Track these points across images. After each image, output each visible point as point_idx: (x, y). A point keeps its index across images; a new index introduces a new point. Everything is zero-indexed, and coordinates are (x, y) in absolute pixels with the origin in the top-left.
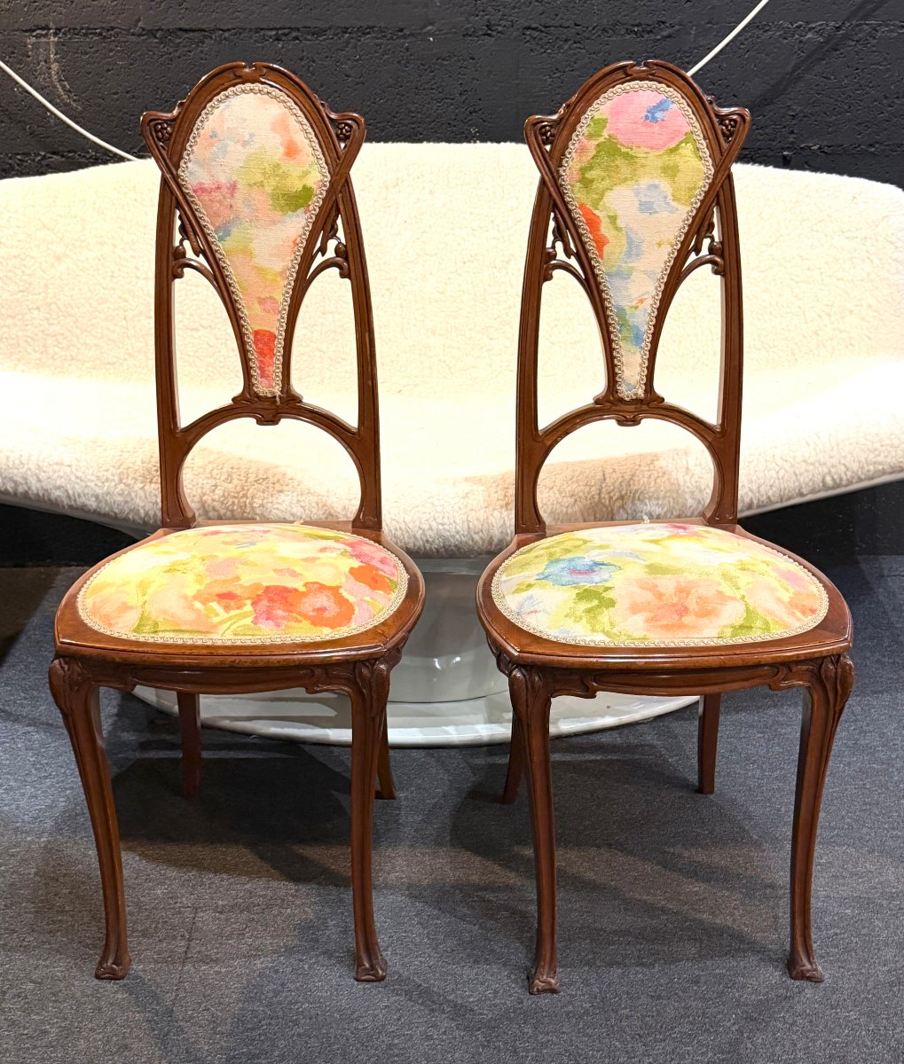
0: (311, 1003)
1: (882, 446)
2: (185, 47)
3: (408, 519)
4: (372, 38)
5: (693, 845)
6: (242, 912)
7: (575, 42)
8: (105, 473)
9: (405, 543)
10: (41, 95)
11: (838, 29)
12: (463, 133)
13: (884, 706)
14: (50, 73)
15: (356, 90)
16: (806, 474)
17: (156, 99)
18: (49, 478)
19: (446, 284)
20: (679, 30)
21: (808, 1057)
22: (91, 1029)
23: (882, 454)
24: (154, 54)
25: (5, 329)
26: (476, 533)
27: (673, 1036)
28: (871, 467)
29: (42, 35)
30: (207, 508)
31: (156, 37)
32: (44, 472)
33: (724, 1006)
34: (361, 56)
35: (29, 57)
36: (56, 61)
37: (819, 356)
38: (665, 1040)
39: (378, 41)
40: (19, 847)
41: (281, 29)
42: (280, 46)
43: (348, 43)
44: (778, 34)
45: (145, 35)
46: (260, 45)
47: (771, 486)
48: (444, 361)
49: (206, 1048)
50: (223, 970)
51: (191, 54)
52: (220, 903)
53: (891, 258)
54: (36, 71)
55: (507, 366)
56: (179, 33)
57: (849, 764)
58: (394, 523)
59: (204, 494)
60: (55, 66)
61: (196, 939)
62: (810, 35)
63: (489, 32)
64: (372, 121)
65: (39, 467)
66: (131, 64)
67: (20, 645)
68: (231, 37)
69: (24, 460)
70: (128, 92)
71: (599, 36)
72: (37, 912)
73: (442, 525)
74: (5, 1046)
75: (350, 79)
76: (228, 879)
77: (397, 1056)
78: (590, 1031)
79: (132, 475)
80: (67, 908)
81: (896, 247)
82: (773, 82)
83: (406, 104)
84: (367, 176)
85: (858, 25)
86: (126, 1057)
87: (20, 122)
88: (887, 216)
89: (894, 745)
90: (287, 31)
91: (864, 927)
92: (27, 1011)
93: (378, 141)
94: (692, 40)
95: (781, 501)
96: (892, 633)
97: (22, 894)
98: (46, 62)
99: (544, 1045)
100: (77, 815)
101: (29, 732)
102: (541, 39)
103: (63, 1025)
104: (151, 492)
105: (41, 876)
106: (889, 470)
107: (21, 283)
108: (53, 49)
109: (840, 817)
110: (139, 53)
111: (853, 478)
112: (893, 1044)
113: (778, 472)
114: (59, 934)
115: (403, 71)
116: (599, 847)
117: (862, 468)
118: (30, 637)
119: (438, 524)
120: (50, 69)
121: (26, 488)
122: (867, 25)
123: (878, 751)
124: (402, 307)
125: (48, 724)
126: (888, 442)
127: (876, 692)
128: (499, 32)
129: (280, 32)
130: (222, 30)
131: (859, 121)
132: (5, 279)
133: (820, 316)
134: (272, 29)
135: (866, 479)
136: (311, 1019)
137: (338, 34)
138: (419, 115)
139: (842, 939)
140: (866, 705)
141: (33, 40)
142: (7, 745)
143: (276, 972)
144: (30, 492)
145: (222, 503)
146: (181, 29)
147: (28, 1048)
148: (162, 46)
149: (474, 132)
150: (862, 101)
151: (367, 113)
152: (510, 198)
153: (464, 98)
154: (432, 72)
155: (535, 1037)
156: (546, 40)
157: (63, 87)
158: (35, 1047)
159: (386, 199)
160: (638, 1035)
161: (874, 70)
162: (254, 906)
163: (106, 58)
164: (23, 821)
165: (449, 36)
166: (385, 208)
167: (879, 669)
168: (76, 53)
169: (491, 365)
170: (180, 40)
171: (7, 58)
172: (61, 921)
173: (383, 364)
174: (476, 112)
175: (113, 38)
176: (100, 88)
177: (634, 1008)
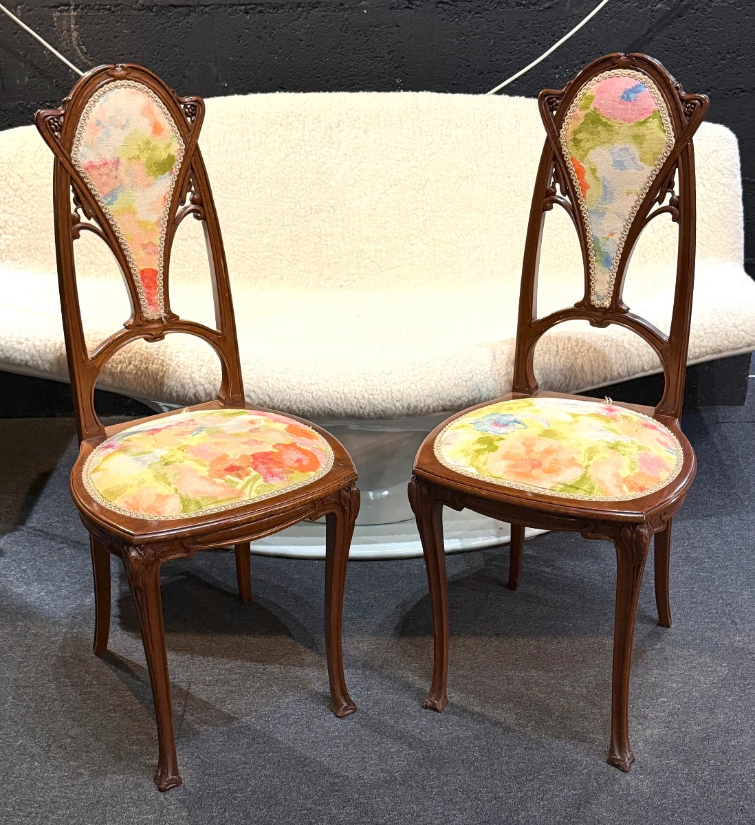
0: (274, 753)
1: (705, 333)
2: (175, 18)
3: (346, 391)
4: (320, 11)
5: (560, 635)
6: (223, 685)
7: (476, 13)
9: (344, 409)
10: (64, 56)
12: (390, 84)
13: (712, 527)
14: (71, 40)
15: (307, 51)
16: (647, 355)
17: (153, 59)
19: (377, 202)
20: (557, 3)
21: (638, 793)
23: (705, 340)
24: (151, 24)
25: (40, 241)
26: (397, 401)
27: (539, 777)
28: (697, 350)
29: (64, 10)
30: (195, 383)
31: (152, 11)
34: (311, 25)
35: (55, 27)
36: (75, 30)
37: (664, 258)
38: (533, 780)
39: (323, 13)
40: (57, 636)
41: (249, 4)
42: (248, 17)
43: (300, 15)
44: (635, 5)
45: (144, 9)
46: (232, 17)
47: (621, 365)
48: (376, 262)
49: (198, 785)
51: (180, 24)
52: (207, 678)
53: (719, 182)
54: (60, 38)
55: (425, 265)
56: (171, 8)
57: (682, 572)
58: (336, 394)
59: (193, 372)
60: (75, 34)
61: (190, 705)
62: (659, 6)
63: (410, 5)
64: (319, 75)
66: (134, 32)
68: (210, 11)
70: (131, 54)
71: (495, 7)
72: (72, 685)
73: (372, 395)
74: (51, 785)
75: (303, 43)
76: (213, 661)
78: (479, 773)
79: (138, 358)
80: (94, 682)
81: (723, 174)
82: (631, 42)
83: (347, 61)
84: (316, 119)
86: (139, 792)
87: (49, 77)
88: (716, 151)
89: (717, 557)
90: (253, 6)
91: (685, 697)
92: (67, 759)
93: (324, 91)
94: (568, 10)
95: (629, 375)
96: (722, 469)
97: (61, 672)
98: (68, 31)
99: (445, 783)
101: (62, 548)
102: (450, 11)
103: (93, 769)
105: (74, 659)
106: (711, 352)
108: (73, 21)
110: (139, 24)
112: (701, 783)
114: (88, 702)
115: (344, 36)
116: (490, 636)
118: (61, 473)
119: (369, 394)
120: (71, 36)
123: (704, 562)
124: (343, 220)
125: (76, 542)
126: (710, 330)
127: (706, 516)
128: (417, 6)
129: (248, 7)
130: (203, 6)
131: (699, 71)
132: (39, 202)
133: (664, 227)
134: (242, 5)
135: (692, 359)
136: (274, 764)
137: (293, 8)
138: (356, 70)
139: (669, 705)
140: (698, 526)
141: (58, 14)
142: (46, 558)
145: (206, 379)
146: (172, 5)
147: (68, 786)
148: (157, 18)
149: (398, 82)
150: (700, 56)
151: (315, 69)
152: (427, 135)
153: (391, 56)
154: (366, 36)
155: (438, 778)
156: (454, 11)
157: (81, 50)
158: (73, 785)
159: (330, 136)
160: (514, 776)
161: (710, 32)
162: (233, 681)
163: (114, 28)
164: (60, 617)
165: (379, 9)
166: (330, 144)
167: (709, 498)
168: (91, 24)
169: (412, 265)
170: (171, 14)
171: (38, 28)
172: (90, 692)
173: (329, 265)
174: (400, 67)
175: (119, 12)
176: (110, 51)
177: (511, 757)
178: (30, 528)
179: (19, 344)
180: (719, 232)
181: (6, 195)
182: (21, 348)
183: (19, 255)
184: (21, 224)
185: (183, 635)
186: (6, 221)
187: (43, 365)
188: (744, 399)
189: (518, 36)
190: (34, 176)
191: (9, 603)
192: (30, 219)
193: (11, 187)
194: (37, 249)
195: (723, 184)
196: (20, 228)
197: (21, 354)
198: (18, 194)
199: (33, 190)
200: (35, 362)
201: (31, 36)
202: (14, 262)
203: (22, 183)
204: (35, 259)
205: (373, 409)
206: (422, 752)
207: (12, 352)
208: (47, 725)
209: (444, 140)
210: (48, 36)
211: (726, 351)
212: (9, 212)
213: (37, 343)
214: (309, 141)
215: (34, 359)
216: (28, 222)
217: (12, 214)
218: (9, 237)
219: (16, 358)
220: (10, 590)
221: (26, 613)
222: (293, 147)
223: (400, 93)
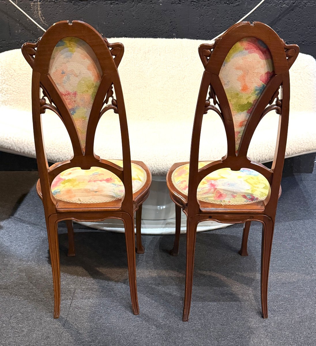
0: (110, 324)
1: (303, 142)
2: (82, 6)
4: (142, 4)
6: (90, 291)
7: (208, 6)
8: (49, 146)
10: (35, 21)
11: (294, 3)
12: (171, 35)
13: (300, 224)
14: (38, 14)
15: (136, 21)
18: (31, 147)
19: (164, 85)
20: (241, 3)
22: (38, 330)
23: (303, 145)
24: (71, 8)
25: (22, 97)
27: (227, 339)
28: (300, 149)
29: (35, 2)
31: (72, 3)
32: (30, 145)
33: (245, 328)
34: (138, 10)
35: (31, 9)
36: (40, 10)
39: (144, 5)
40: (21, 266)
42: (112, 6)
43: (134, 5)
44: (274, 4)
45: (69, 2)
46: (105, 6)
47: (266, 155)
48: (163, 110)
50: (82, 311)
51: (83, 8)
52: (83, 287)
53: (308, 79)
54: (34, 13)
55: (183, 112)
56: (80, 1)
60: (40, 12)
61: (74, 300)
62: (284, 5)
63: (180, 2)
64: (141, 31)
65: (28, 144)
66: (64, 11)
67: (28, 197)
68: (96, 3)
69: (23, 141)
71: (216, 4)
72: (24, 288)
73: (158, 166)
74: (10, 335)
75: (134, 17)
76: (86, 279)
77: (136, 343)
78: (200, 336)
79: (58, 147)
81: (310, 76)
82: (272, 21)
83: (153, 25)
84: (139, 49)
85: (300, 2)
86: (48, 340)
87: (29, 30)
88: (307, 66)
89: (303, 238)
90: (114, 1)
91: (291, 302)
92: (18, 323)
94: (246, 6)
96: (304, 199)
98: (37, 10)
100: (40, 255)
101: (28, 226)
102: (197, 5)
103: (29, 328)
104: (64, 153)
105: (27, 276)
106: (306, 150)
107: (27, 82)
108: (39, 7)
109: (285, 263)
110: (67, 8)
111: (294, 153)
113: (269, 151)
114: (30, 296)
115: (152, 15)
117: (297, 150)
118: (31, 194)
120: (38, 13)
121: (24, 151)
122: (303, 2)
123: (298, 240)
124: (149, 92)
126: (305, 141)
127: (298, 220)
128: (183, 3)
129: (112, 2)
130: (93, 1)
131: (299, 34)
132: (22, 81)
135: (297, 153)
136: (109, 329)
137: (131, 2)
138: (157, 29)
139: (284, 305)
140: (295, 224)
141: (33, 3)
142: (20, 230)
143: (99, 312)
144: (25, 152)
147: (17, 336)
148: (74, 6)
149: (174, 35)
150: (300, 27)
151: (140, 28)
152: (185, 57)
153: (171, 24)
154: (161, 15)
155: (182, 338)
156: (198, 5)
157: (42, 19)
158: (19, 336)
159: (145, 57)
160: (216, 338)
161: (305, 17)
162: (94, 289)
163: (56, 9)
164: (23, 257)
165: (167, 4)
166: (145, 60)
167: (299, 212)
168: (46, 8)
169: (178, 112)
170: (80, 4)
171: (24, 9)
172: (31, 292)
173: (143, 111)
174: (175, 29)
175: (58, 3)
176: (54, 19)
177: (215, 328)
178: (15, 217)
179: (6, 140)
180: (308, 100)
181: (8, 77)
182: (7, 142)
183: (13, 103)
184: (14, 90)
185: (74, 267)
186: (8, 88)
187: (17, 149)
188: (312, 171)
189: (225, 17)
190: (20, 70)
191: (2, 250)
192: (18, 88)
193: (10, 74)
194: (20, 100)
195: (310, 80)
196: (13, 91)
197: (7, 144)
198: (13, 77)
199: (19, 76)
200: (13, 148)
201: (22, 12)
202: (11, 106)
203: (15, 73)
204: (20, 105)
205: (159, 171)
206: (175, 325)
207: (3, 143)
208: (11, 306)
209: (193, 59)
210: (28, 13)
211: (312, 150)
212: (9, 85)
213: (14, 140)
214: (136, 58)
215: (13, 146)
216: (17, 89)
217: (10, 86)
218: (9, 95)
219: (5, 145)
220: (4, 244)
221: (9, 255)
222: (129, 61)
223: (175, 39)
